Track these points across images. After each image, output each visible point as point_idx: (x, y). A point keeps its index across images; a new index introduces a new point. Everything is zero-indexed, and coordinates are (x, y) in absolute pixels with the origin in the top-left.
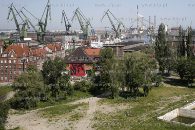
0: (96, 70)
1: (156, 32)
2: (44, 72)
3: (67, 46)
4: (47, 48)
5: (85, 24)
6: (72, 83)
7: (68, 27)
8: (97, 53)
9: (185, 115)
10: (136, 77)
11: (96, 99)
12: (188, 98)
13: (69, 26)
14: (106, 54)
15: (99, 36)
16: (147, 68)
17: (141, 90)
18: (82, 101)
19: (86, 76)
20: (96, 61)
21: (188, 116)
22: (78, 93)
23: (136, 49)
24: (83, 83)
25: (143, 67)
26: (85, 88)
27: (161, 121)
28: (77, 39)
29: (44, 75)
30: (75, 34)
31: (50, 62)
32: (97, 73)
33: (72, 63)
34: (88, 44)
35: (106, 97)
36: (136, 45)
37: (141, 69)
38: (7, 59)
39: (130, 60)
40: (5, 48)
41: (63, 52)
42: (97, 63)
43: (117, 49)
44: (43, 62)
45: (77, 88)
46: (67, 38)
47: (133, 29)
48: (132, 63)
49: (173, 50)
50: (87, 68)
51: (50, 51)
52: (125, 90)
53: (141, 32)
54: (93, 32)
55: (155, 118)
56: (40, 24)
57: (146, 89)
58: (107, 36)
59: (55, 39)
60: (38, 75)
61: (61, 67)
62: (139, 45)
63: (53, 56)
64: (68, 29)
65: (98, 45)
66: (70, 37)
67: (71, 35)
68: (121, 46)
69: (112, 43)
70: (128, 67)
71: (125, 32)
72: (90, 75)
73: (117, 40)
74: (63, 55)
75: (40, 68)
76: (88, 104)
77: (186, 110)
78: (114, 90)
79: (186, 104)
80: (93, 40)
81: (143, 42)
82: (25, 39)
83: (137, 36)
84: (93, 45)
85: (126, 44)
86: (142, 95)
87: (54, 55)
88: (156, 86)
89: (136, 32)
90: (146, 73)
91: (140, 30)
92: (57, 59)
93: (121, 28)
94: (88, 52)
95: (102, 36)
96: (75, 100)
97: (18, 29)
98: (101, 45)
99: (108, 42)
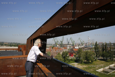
0: (77, 55)
1: (95, 44)
2: (62, 55)
3: (68, 48)
4: (63, 48)
5: (73, 42)
8: (77, 50)
9: (105, 70)
10: (89, 57)
11: (77, 63)
12: (106, 65)
14: (80, 50)
15: (77, 45)
17: (90, 61)
18: (73, 64)
19: (74, 56)
20: (77, 52)
21: (106, 71)
22: (71, 61)
25: (91, 55)
26: (74, 60)
27: (97, 71)
28: (71, 46)
29: (62, 56)
30: (70, 44)
31: (64, 52)
32: (77, 56)
33: (70, 53)
34: (74, 47)
35: (80, 63)
36: (88, 48)
38: (53, 51)
39: (87, 52)
40: (52, 48)
42: (77, 53)
44: (62, 52)
45: (71, 60)
46: (68, 46)
47: (87, 43)
48: (87, 53)
50: (74, 54)
52: (85, 61)
53: (90, 44)
54: (75, 44)
55: (95, 71)
56: (61, 42)
57: (92, 61)
58: (79, 45)
59: (65, 46)
60: (61, 56)
61: (67, 54)
62: (89, 48)
64: (68, 43)
65: (77, 48)
66: (69, 45)
68: (83, 48)
69: (81, 47)
72: (75, 56)
73: (82, 46)
74: (67, 50)
75: (61, 54)
77: (105, 69)
78: (82, 61)
79: (105, 67)
82: (57, 46)
83: (88, 45)
84: (75, 48)
85: (85, 47)
86: (91, 63)
88: (95, 60)
89: (88, 44)
90: (92, 56)
92: (66, 51)
93: (84, 43)
94: (74, 50)
96: (71, 63)
97: (55, 43)
98: (78, 48)
99: (80, 47)
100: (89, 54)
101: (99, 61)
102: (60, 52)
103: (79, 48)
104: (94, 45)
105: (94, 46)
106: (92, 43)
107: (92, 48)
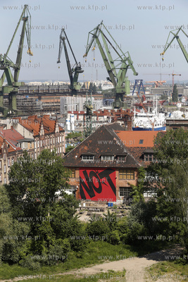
3: (72, 123)
4: (20, 129)
5: (118, 65)
7: (75, 73)
13: (78, 70)
19: (119, 201)
20: (147, 163)
28: (98, 104)
30: (93, 90)
33: (83, 168)
34: (127, 118)
41: (62, 139)
42: (150, 170)
50: (123, 180)
51: (28, 135)
54: (140, 86)
59: (41, 103)
63: (35, 149)
67: (83, 93)
72: (129, 200)
74: (61, 145)
75: (4, 179)
80: (139, 107)
87: (37, 145)
98: (159, 120)
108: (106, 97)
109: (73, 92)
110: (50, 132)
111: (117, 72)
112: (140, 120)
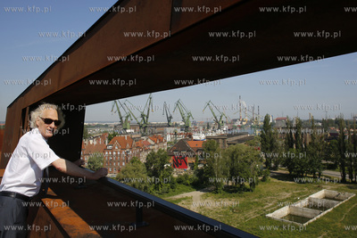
0: (199, 163)
1: (261, 124)
2: (148, 165)
3: (169, 138)
4: (149, 140)
5: (186, 115)
6: (175, 176)
7: (169, 119)
8: (200, 146)
9: (296, 213)
10: (241, 170)
11: (199, 193)
12: (299, 194)
13: (171, 117)
14: (210, 145)
15: (201, 128)
16: (252, 161)
17: (247, 184)
18: (185, 195)
19: (189, 168)
21: (300, 214)
22: (181, 187)
23: (240, 141)
24: (186, 176)
25: (249, 160)
26: (188, 182)
27: (269, 218)
28: (179, 131)
29: (147, 167)
30: (176, 125)
31: (153, 154)
32: (200, 166)
34: (190, 136)
35: (210, 191)
36: (239, 137)
37: (246, 162)
38: (112, 150)
39: (234, 152)
40: (110, 139)
41: (165, 144)
43: (221, 141)
44: (146, 154)
45: (180, 181)
46: (169, 130)
47: (236, 120)
48: (237, 157)
49: (281, 143)
50: (190, 160)
51: (153, 143)
52: (230, 184)
53: (244, 123)
54: (194, 123)
55: (263, 216)
56: (143, 116)
57: (253, 184)
58: (209, 127)
59: (157, 130)
60: (142, 168)
61: (163, 161)
62: (243, 137)
63: (156, 148)
64: (169, 121)
65: (200, 136)
66: (172, 129)
67: (173, 126)
68: (223, 137)
69: (214, 134)
70: (233, 160)
71: (227, 124)
72: (192, 168)
73: (219, 132)
74: (165, 147)
75: (143, 160)
76: (191, 198)
77: (297, 208)
78: (217, 185)
79: (297, 200)
80: (195, 131)
81: (247, 133)
82: (128, 131)
83: (240, 127)
84: (194, 137)
85: (229, 136)
86: (248, 190)
87: (156, 146)
88: (263, 180)
89: (238, 123)
90: (252, 166)
91: (243, 121)
92: (160, 151)
93: (224, 119)
94: (191, 144)
95: (204, 128)
96: (177, 194)
97: (121, 121)
98: (203, 137)
99: (210, 134)
100: (240, 157)
101: (275, 180)
102: (138, 154)
103: (207, 138)
104: (258, 127)
105: (258, 132)
106: (251, 122)
107: (251, 138)
108: (182, 128)
109: (169, 126)
110: (161, 141)
111: (186, 118)
112: (195, 137)
